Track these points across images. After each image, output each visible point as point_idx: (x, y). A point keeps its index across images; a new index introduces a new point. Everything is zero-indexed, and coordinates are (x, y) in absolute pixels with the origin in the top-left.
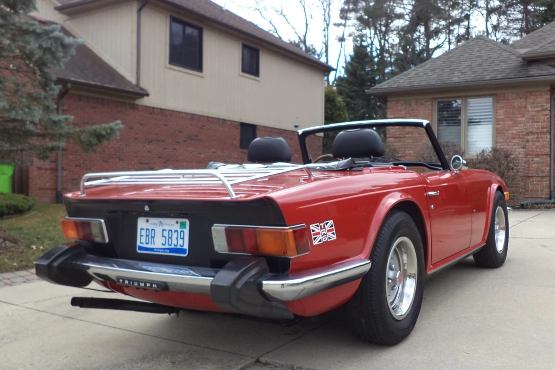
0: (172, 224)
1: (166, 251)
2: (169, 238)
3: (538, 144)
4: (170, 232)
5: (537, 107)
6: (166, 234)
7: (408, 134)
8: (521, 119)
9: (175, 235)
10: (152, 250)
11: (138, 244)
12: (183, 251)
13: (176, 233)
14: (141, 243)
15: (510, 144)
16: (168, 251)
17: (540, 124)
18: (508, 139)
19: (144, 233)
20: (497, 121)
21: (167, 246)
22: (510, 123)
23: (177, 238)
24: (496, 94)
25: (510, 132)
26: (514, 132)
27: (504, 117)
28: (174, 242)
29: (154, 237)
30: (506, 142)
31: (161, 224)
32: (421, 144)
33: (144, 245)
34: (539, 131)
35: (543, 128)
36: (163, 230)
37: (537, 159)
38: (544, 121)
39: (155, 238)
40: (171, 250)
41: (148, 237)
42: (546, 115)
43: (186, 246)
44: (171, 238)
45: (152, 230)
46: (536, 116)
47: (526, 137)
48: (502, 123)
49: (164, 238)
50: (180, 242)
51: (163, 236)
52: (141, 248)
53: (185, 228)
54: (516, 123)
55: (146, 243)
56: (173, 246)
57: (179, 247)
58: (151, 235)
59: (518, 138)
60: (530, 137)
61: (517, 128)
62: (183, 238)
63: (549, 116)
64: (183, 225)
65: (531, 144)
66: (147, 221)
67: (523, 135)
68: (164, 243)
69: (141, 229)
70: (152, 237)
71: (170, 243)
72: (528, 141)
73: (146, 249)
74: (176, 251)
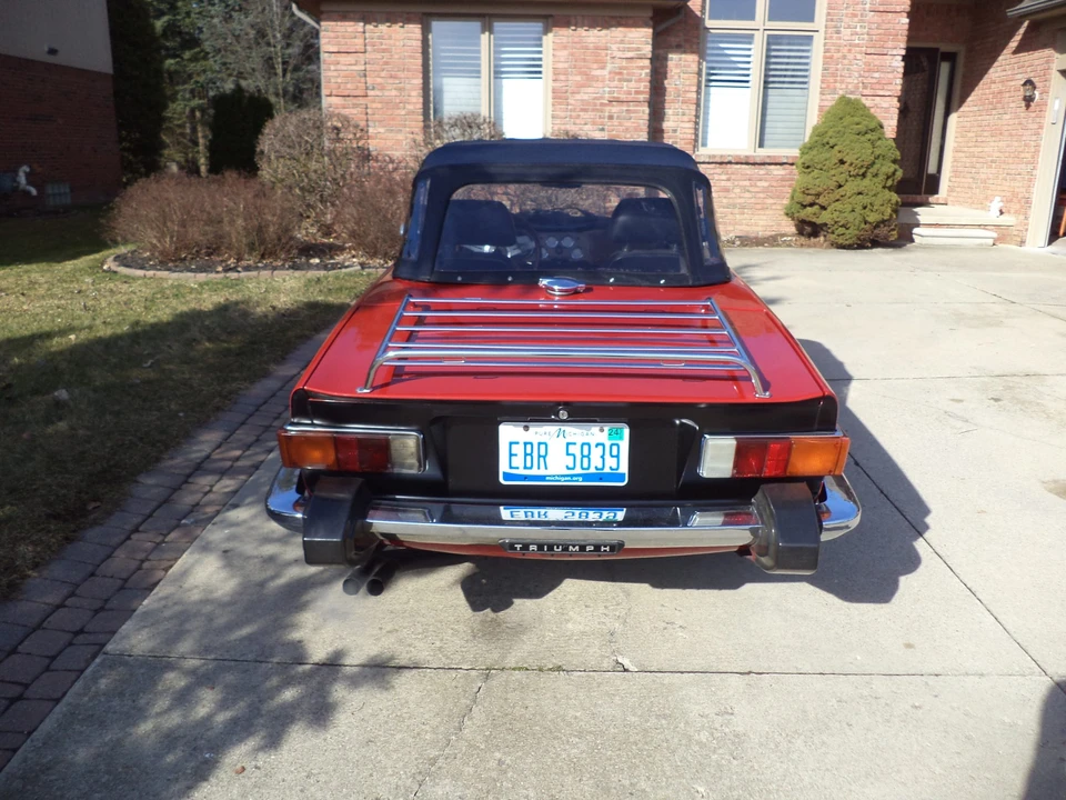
0: (589, 433)
1: (575, 479)
2: (583, 456)
4: (586, 448)
6: (575, 450)
9: (597, 451)
10: (542, 478)
11: (503, 467)
12: (617, 477)
13: (601, 447)
14: (511, 467)
16: (581, 479)
19: (518, 449)
21: (578, 470)
23: (602, 457)
28: (596, 461)
29: (544, 457)
31: (562, 432)
33: (522, 472)
36: (568, 444)
39: (547, 459)
40: (586, 477)
41: (529, 458)
43: (624, 468)
44: (588, 457)
45: (539, 444)
49: (572, 457)
50: (611, 462)
51: (568, 454)
52: (507, 476)
53: (621, 438)
55: (525, 468)
56: (592, 470)
57: (607, 470)
58: (539, 452)
62: (618, 457)
64: (615, 434)
66: (526, 429)
68: (571, 465)
69: (511, 444)
70: (539, 456)
71: (585, 465)
73: (525, 478)
74: (601, 477)
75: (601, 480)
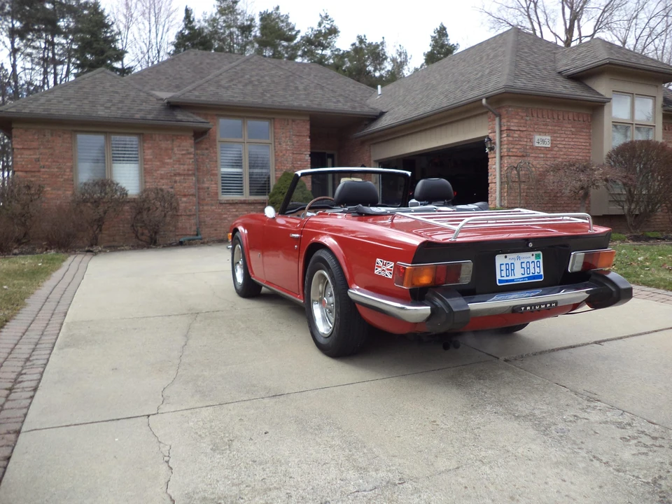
0: (528, 257)
1: (524, 279)
3: (185, 185)
4: (528, 263)
5: (183, 150)
6: (524, 265)
7: (44, 167)
8: (168, 161)
9: (532, 266)
10: (513, 280)
11: (498, 277)
12: (540, 277)
13: (533, 263)
14: (502, 277)
15: (159, 184)
16: (527, 279)
17: (186, 167)
18: (157, 179)
19: (503, 268)
20: (144, 161)
21: (526, 275)
22: (158, 163)
23: (534, 268)
24: (143, 134)
25: (158, 172)
26: (162, 172)
27: (151, 157)
28: (532, 271)
29: (513, 270)
30: (155, 182)
31: (519, 258)
32: (62, 180)
33: (505, 278)
34: (186, 172)
35: (188, 170)
36: (522, 263)
37: (184, 199)
38: (190, 164)
39: (515, 271)
40: (529, 278)
41: (507, 271)
42: (190, 159)
43: (542, 273)
44: (529, 268)
45: (511, 264)
46: (182, 159)
47: (174, 178)
48: (149, 163)
49: (523, 269)
50: (537, 270)
52: (501, 281)
53: (540, 258)
54: (164, 164)
55: (507, 276)
56: (531, 275)
57: (536, 274)
58: (510, 268)
59: (166, 179)
60: (177, 178)
61: (163, 169)
62: (540, 267)
63: (193, 160)
64: (538, 256)
65: (179, 184)
66: (506, 257)
67: (171, 176)
68: (523, 273)
69: (501, 265)
71: (529, 273)
72: (175, 182)
73: (507, 281)
74: (534, 277)
75: (534, 279)
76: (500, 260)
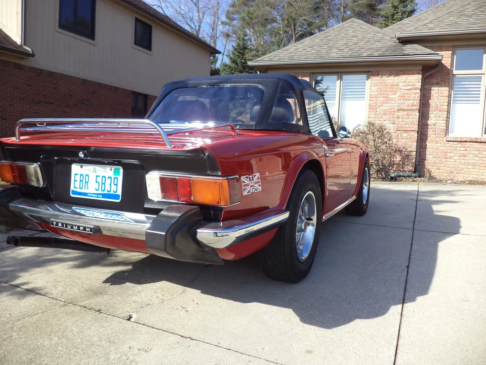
0: (106, 171)
1: (99, 196)
2: (102, 184)
3: (407, 120)
4: (104, 178)
5: (409, 86)
6: (99, 180)
8: (393, 96)
9: (108, 181)
10: (86, 194)
11: (72, 188)
12: (116, 197)
13: (110, 179)
14: (75, 187)
15: (381, 119)
16: (101, 196)
17: (411, 102)
18: (379, 114)
19: (78, 178)
20: (370, 97)
21: (100, 192)
22: (382, 100)
23: (110, 184)
24: (370, 71)
25: (382, 108)
26: (386, 108)
27: (376, 93)
28: (108, 188)
29: (87, 183)
30: (378, 117)
31: (95, 171)
33: (78, 190)
34: (409, 108)
35: (412, 106)
36: (97, 176)
38: (415, 100)
39: (89, 183)
40: (104, 195)
41: (81, 182)
42: (416, 94)
43: (119, 192)
44: (104, 184)
45: (86, 175)
46: (407, 94)
47: (397, 113)
48: (374, 99)
49: (98, 184)
50: (114, 188)
51: (96, 182)
52: (74, 192)
53: (119, 175)
55: (80, 188)
56: (106, 192)
57: (112, 192)
58: (84, 180)
59: (389, 114)
60: (401, 113)
62: (117, 185)
63: (419, 95)
64: (117, 172)
65: (401, 120)
66: (82, 167)
67: (394, 111)
68: (97, 188)
69: (75, 174)
70: (86, 182)
71: (103, 189)
72: (398, 118)
73: (80, 194)
74: (109, 196)
75: (109, 198)
76: (75, 168)
